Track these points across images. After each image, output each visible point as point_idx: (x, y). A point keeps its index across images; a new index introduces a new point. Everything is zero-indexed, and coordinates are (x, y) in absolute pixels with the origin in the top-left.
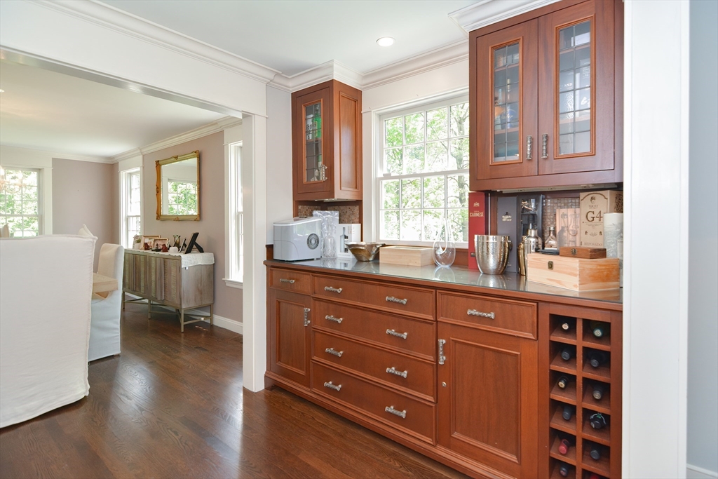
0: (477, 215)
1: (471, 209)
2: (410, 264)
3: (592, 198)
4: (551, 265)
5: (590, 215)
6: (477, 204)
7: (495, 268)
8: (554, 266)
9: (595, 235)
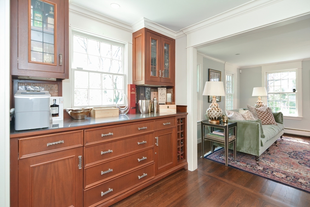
0: (133, 93)
1: (131, 91)
2: (114, 115)
3: (162, 89)
4: (168, 107)
5: (161, 94)
6: (133, 89)
7: (145, 111)
8: (169, 107)
9: (163, 99)
